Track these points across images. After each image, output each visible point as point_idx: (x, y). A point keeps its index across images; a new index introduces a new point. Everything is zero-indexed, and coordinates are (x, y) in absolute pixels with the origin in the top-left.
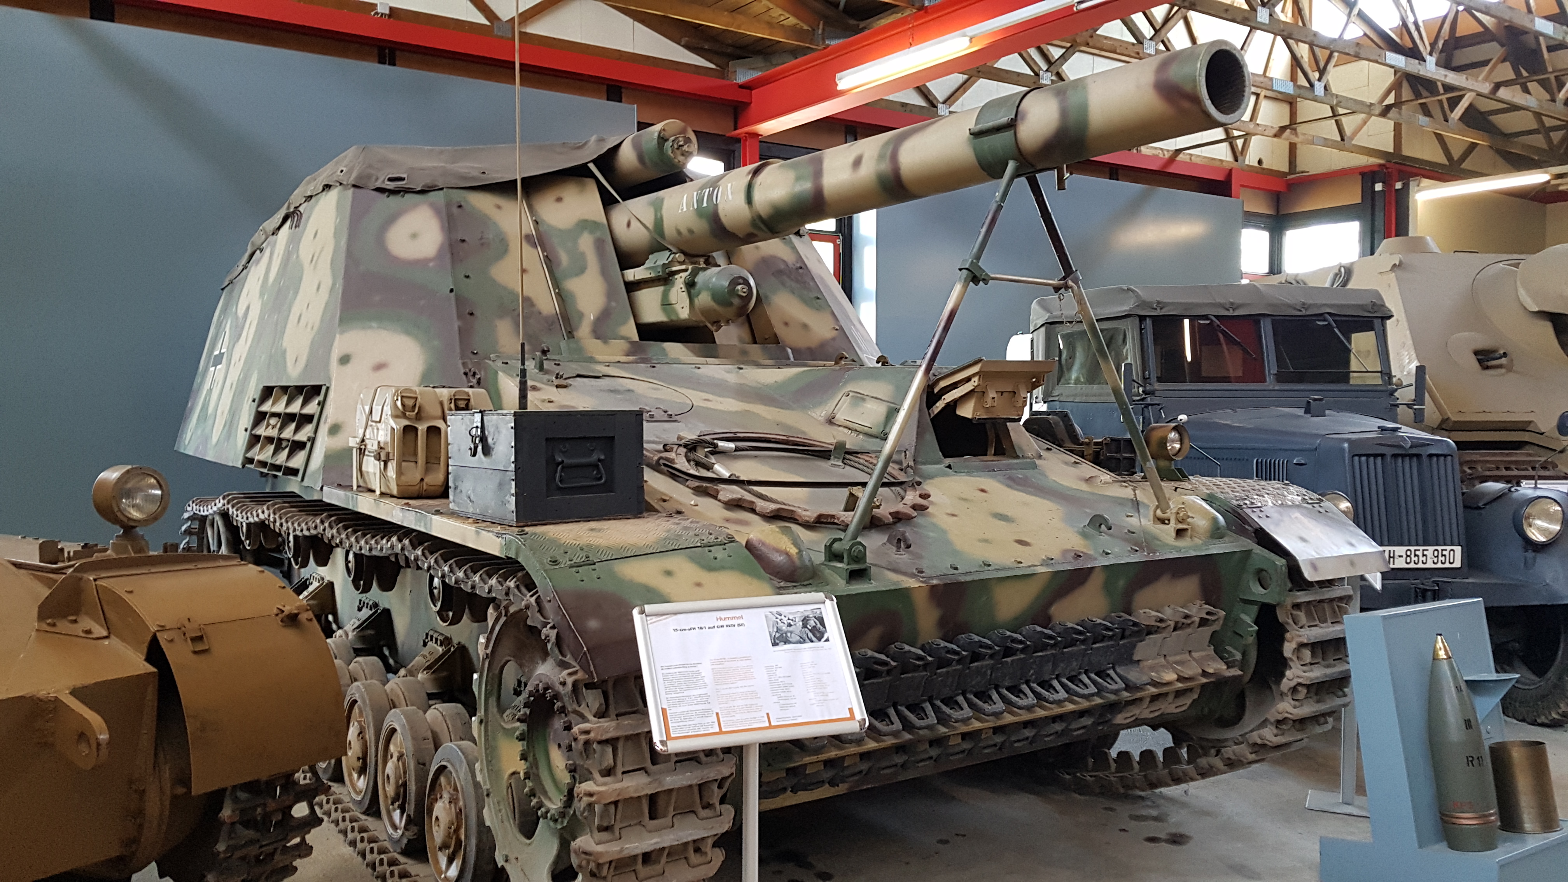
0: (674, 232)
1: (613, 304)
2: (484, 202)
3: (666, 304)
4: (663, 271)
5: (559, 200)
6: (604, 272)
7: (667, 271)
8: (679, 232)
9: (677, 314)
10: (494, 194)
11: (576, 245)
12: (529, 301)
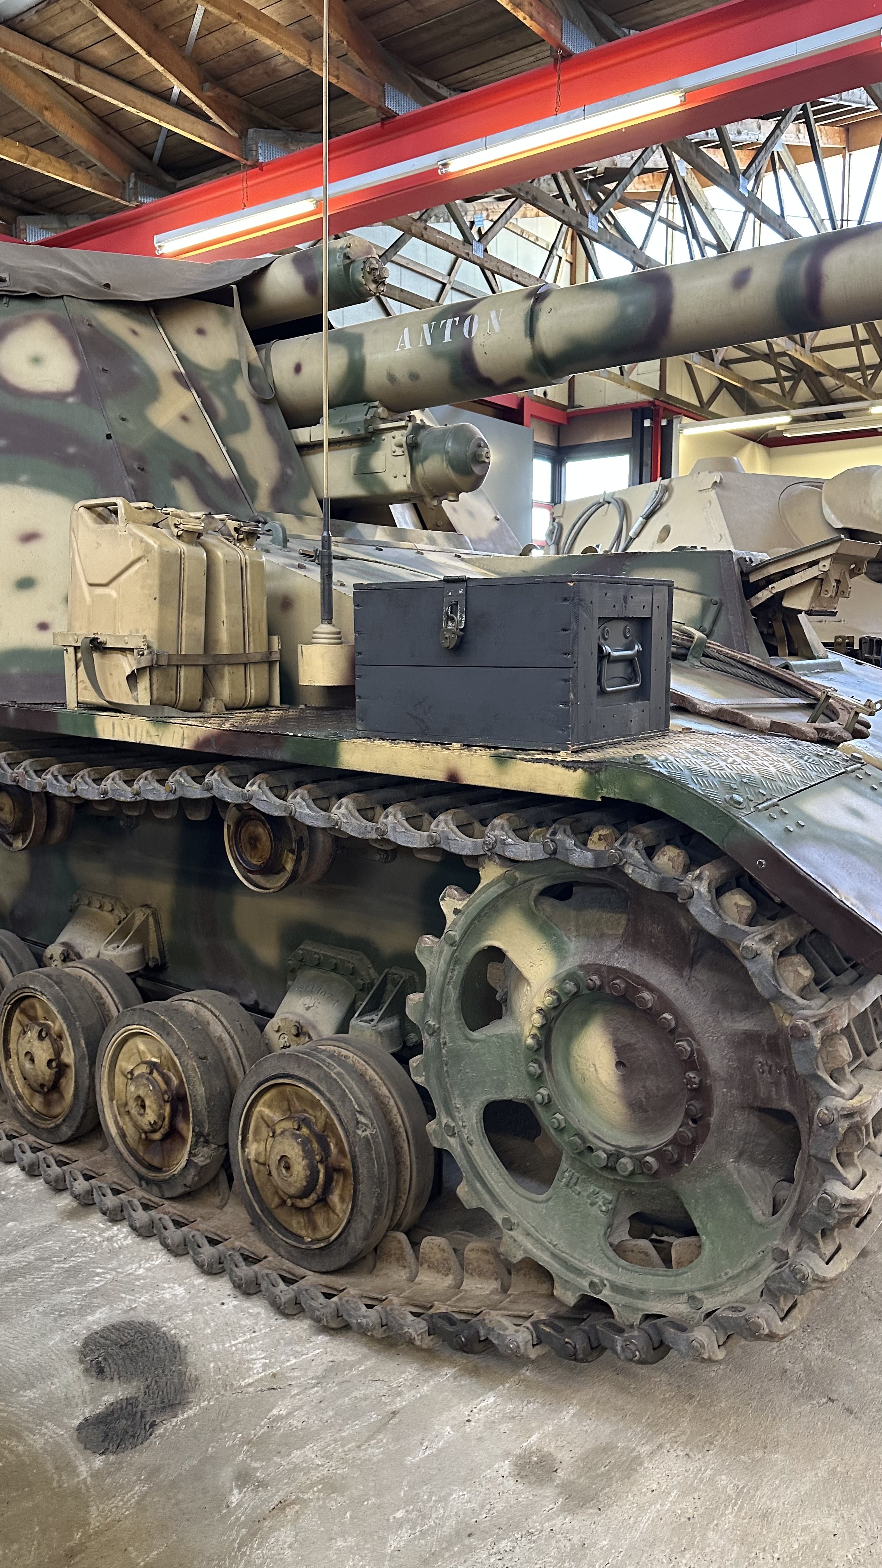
0: (384, 380)
1: (289, 471)
2: (115, 323)
3: (363, 472)
4: (366, 429)
5: (201, 332)
6: (271, 430)
7: (371, 429)
8: (392, 378)
9: (382, 484)
10: (125, 314)
11: (233, 392)
12: (200, 459)
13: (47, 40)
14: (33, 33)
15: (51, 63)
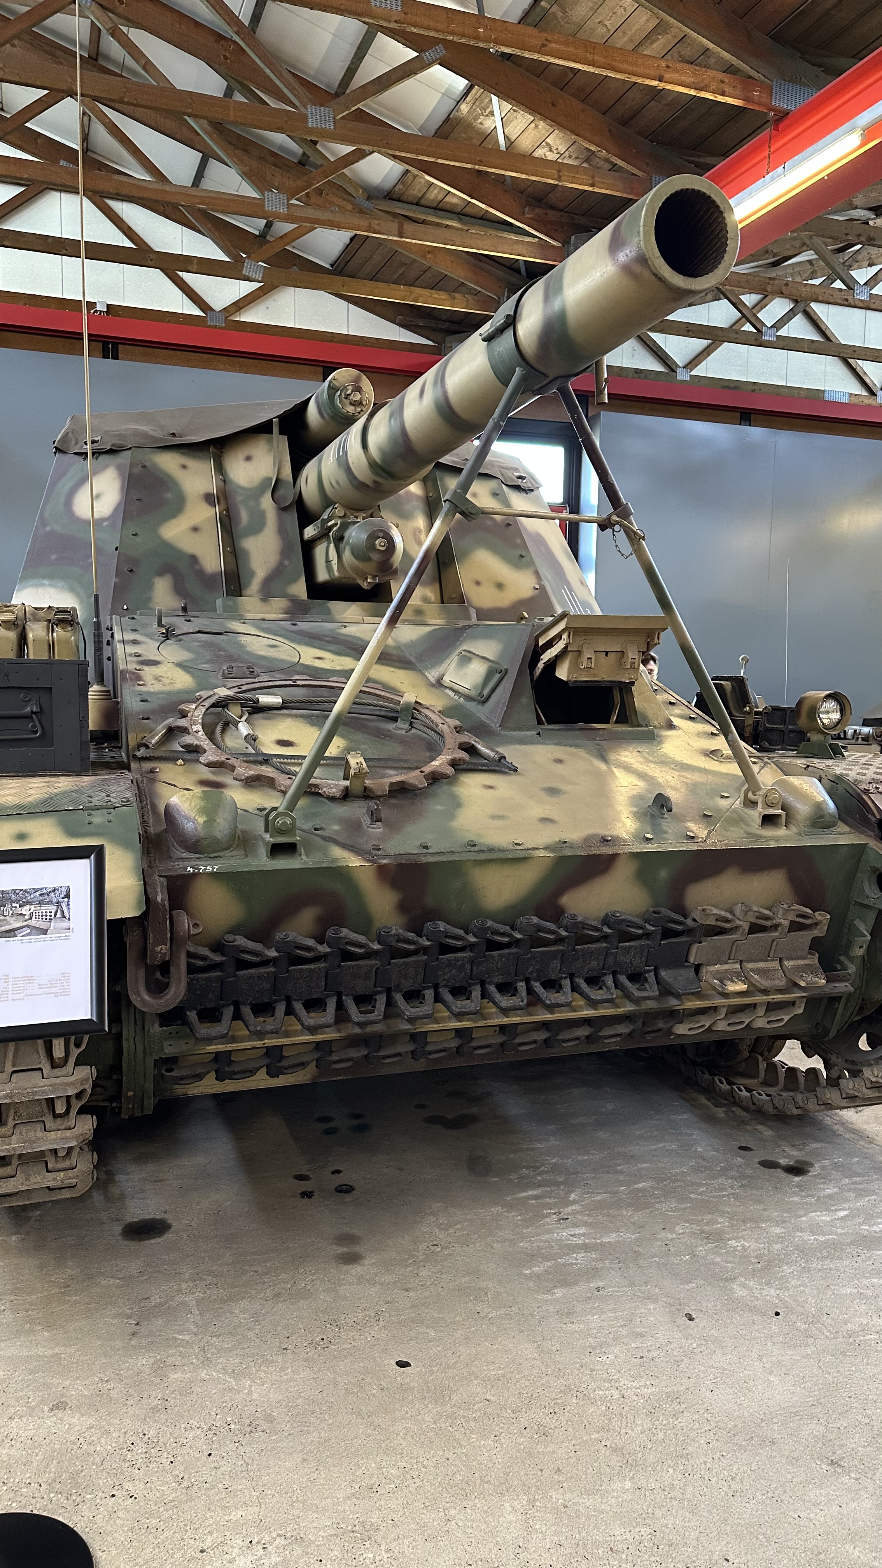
1: (286, 563)
2: (169, 462)
3: (328, 561)
5: (248, 458)
6: (282, 530)
8: (332, 485)
9: (333, 571)
10: (183, 454)
11: (258, 504)
12: (194, 559)
13: (415, 202)
14: (404, 198)
15: (377, 228)
